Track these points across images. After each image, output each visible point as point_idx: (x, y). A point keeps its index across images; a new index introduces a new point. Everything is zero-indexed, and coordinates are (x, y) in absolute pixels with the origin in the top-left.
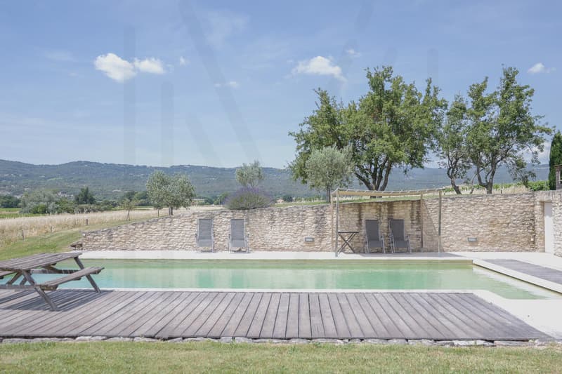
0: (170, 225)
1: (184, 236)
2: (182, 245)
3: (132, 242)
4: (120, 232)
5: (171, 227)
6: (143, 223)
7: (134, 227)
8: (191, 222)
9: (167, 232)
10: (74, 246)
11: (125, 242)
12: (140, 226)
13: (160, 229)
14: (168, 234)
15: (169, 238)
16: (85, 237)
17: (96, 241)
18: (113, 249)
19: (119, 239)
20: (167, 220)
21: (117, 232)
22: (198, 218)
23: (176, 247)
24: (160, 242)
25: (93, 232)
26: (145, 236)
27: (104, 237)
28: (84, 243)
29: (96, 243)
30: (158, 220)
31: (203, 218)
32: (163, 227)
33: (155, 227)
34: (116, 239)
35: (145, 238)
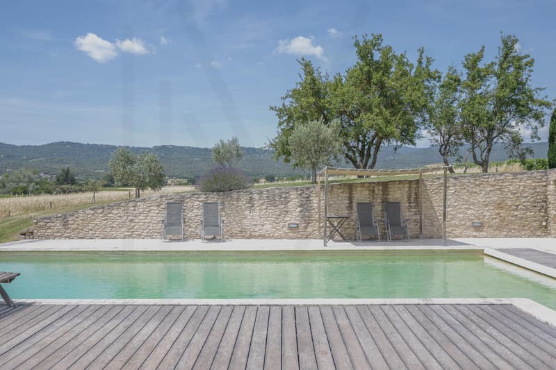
0: (134, 210)
1: (149, 223)
2: (148, 233)
3: (91, 230)
4: (77, 218)
5: (135, 212)
6: (103, 208)
7: (93, 212)
8: (158, 206)
9: (130, 218)
10: (24, 234)
11: (82, 230)
12: (100, 211)
13: (122, 214)
14: (131, 220)
15: (132, 224)
16: (36, 223)
17: (49, 228)
18: (69, 237)
19: (75, 226)
20: (131, 204)
21: (74, 218)
22: (167, 202)
23: (140, 235)
24: (123, 230)
25: (45, 218)
26: (106, 222)
27: (58, 224)
28: (35, 231)
29: (50, 231)
30: (120, 204)
31: (172, 201)
32: (126, 211)
33: (117, 212)
34: (72, 227)
35: (105, 225)
